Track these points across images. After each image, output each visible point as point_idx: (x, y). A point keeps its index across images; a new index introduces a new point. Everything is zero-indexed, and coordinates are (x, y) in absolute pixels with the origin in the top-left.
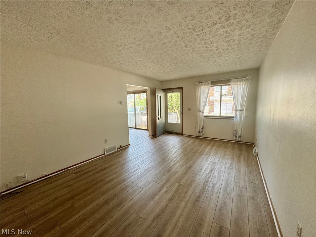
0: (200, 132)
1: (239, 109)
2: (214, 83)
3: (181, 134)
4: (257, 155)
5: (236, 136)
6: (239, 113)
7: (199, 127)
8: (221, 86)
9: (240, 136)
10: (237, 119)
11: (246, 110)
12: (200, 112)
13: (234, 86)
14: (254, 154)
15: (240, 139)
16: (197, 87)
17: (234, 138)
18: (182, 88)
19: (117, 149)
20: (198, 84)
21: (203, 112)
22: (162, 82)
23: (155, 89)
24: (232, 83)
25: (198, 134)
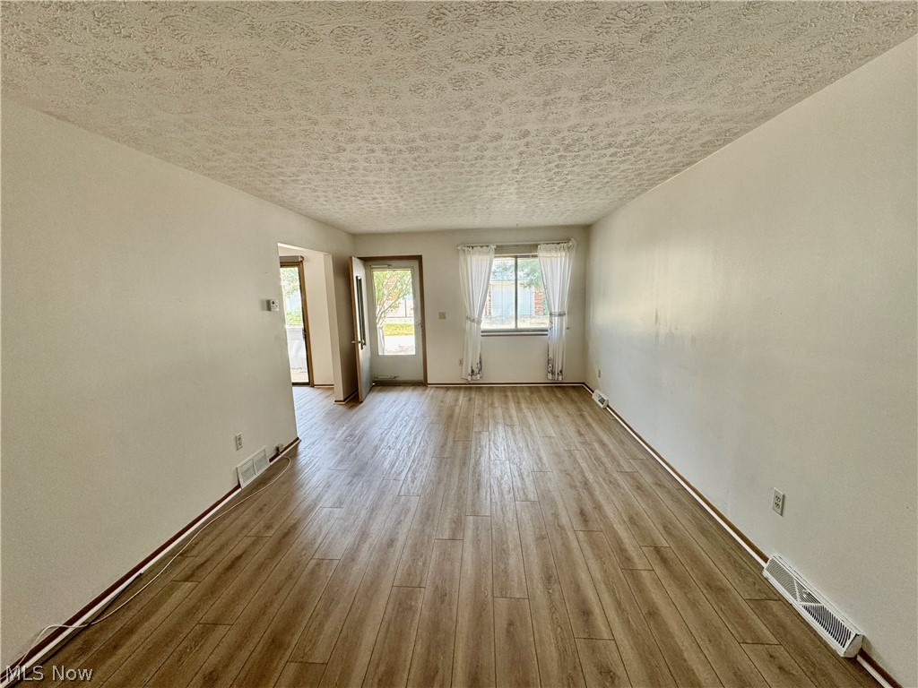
0: (473, 371)
1: (557, 310)
2: (501, 250)
3: (422, 384)
4: (608, 406)
5: (553, 373)
6: (556, 319)
7: (471, 361)
8: (516, 257)
9: (561, 371)
10: (555, 333)
11: (569, 313)
12: (473, 321)
13: (545, 259)
14: (602, 406)
15: (560, 378)
16: (462, 258)
17: (550, 376)
18: (419, 258)
19: (271, 460)
20: (464, 251)
21: (479, 322)
22: (355, 237)
23: (351, 258)
24: (541, 253)
25: (469, 378)
